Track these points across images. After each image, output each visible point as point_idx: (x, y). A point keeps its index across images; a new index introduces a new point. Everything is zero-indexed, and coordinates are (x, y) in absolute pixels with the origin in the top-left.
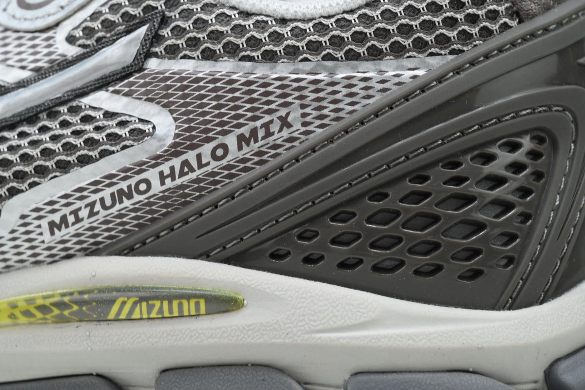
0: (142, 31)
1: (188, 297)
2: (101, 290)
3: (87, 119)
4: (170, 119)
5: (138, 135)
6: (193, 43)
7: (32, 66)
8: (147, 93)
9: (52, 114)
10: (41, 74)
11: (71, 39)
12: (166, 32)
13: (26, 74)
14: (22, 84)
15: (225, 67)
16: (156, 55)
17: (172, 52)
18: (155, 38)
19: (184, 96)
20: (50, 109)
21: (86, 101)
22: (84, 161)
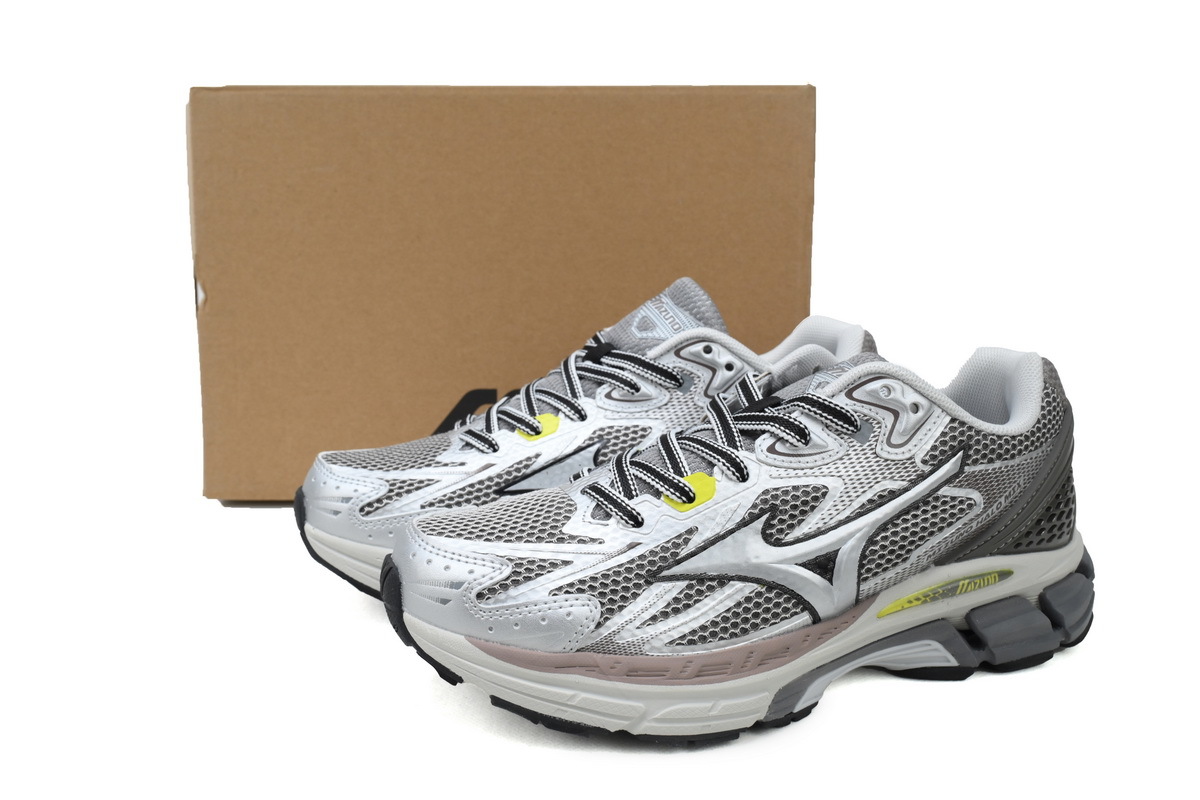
0: (960, 454)
1: (990, 574)
2: (952, 583)
3: (945, 503)
4: (979, 494)
5: (970, 506)
6: (984, 456)
7: (908, 479)
8: (968, 485)
9: (927, 503)
10: (914, 483)
11: (924, 462)
12: (971, 452)
13: (905, 484)
14: (906, 490)
15: (997, 464)
16: (968, 465)
17: (975, 462)
18: (966, 457)
19: (985, 483)
20: (924, 500)
21: (940, 493)
22: (950, 524)
